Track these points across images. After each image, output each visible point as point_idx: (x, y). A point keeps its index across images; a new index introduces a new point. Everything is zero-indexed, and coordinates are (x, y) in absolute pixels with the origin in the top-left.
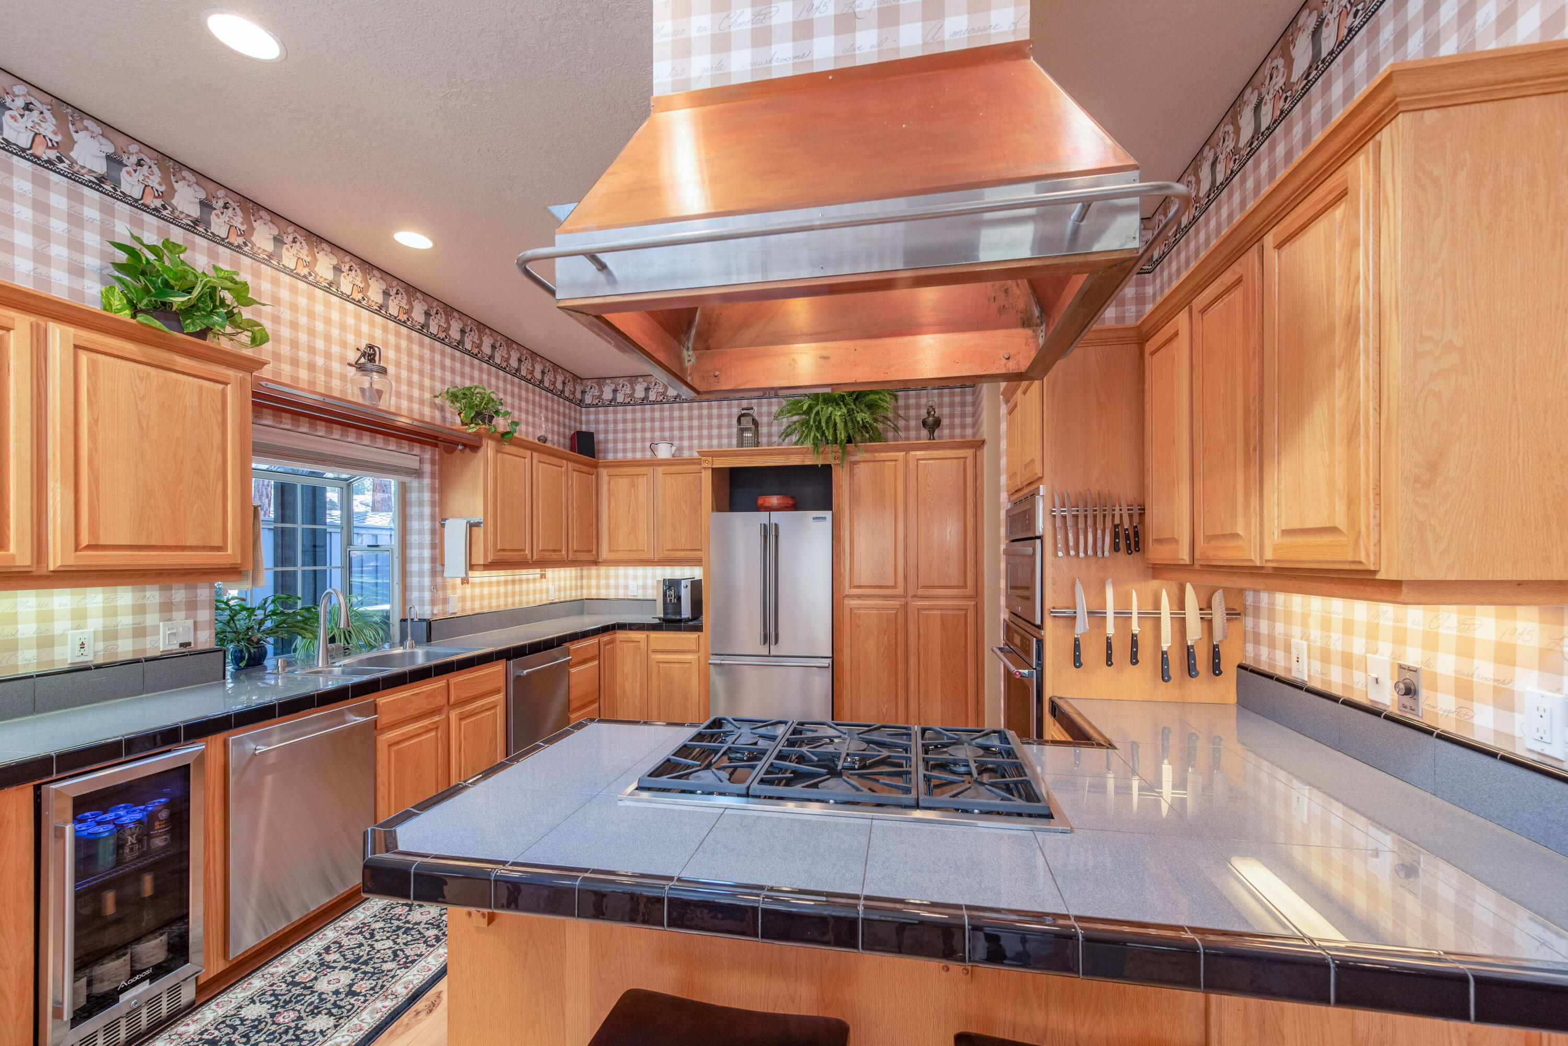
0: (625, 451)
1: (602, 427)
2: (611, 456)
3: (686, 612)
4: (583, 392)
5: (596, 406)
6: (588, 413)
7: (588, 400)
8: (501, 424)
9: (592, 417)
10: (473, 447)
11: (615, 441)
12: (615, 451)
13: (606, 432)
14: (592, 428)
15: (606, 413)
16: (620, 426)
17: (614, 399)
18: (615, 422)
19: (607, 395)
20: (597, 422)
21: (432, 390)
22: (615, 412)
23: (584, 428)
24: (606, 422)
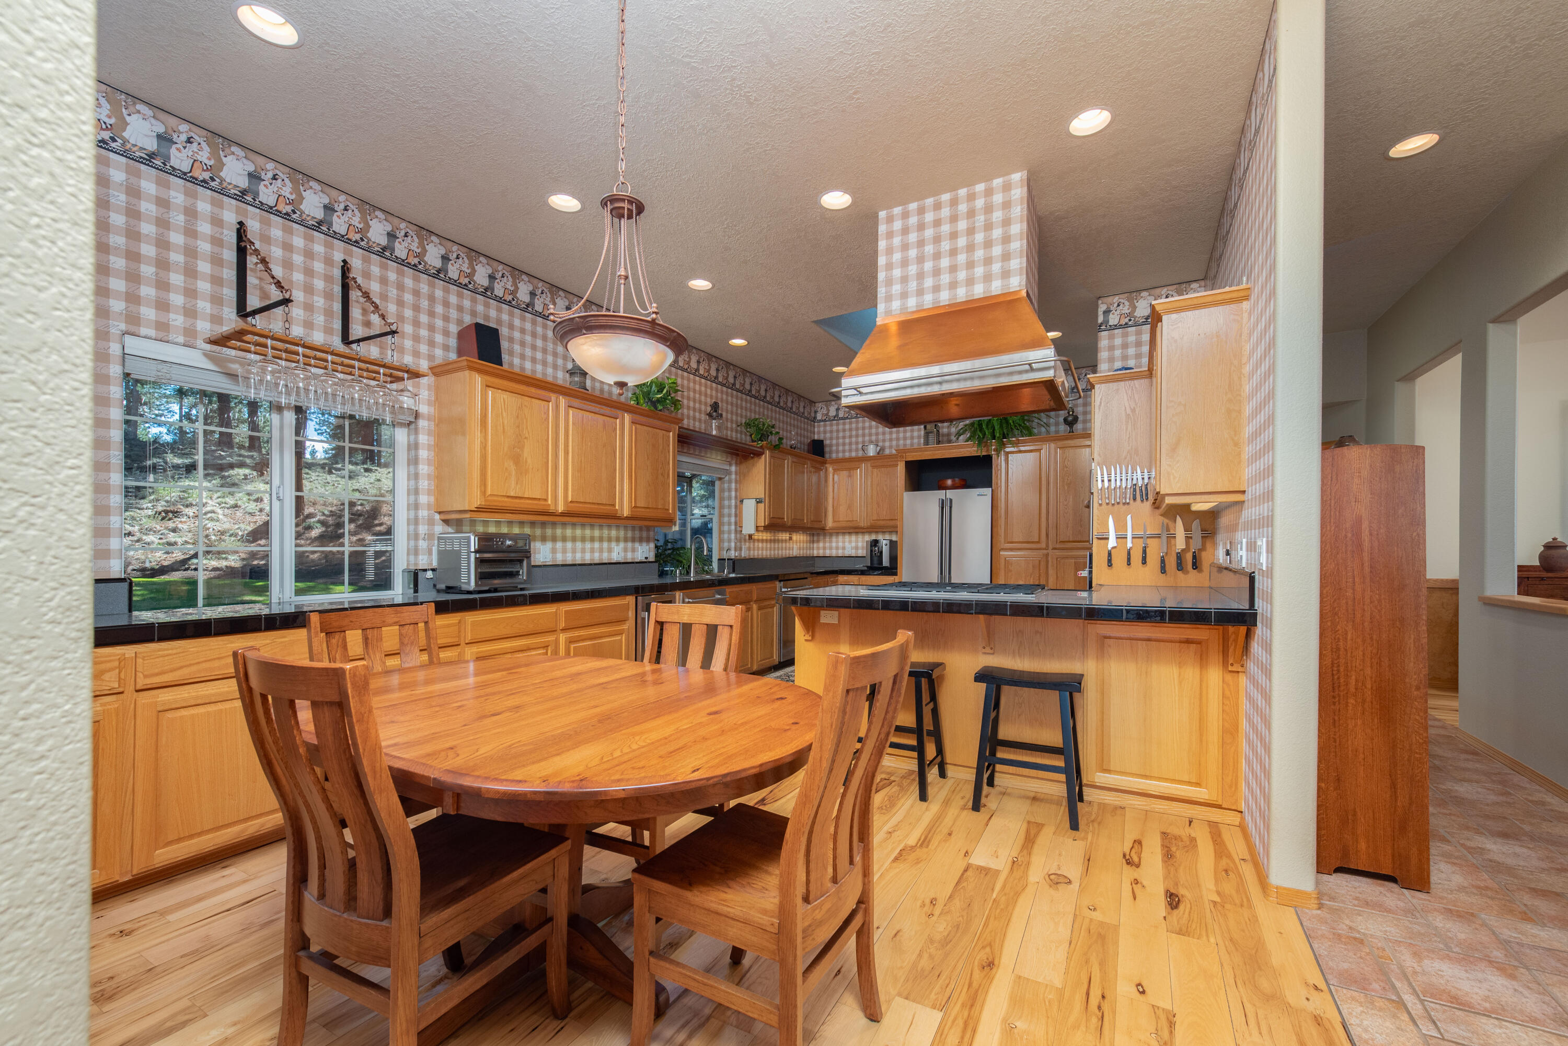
0: (844, 451)
1: (828, 435)
2: (834, 456)
3: (886, 562)
4: (816, 412)
5: (825, 421)
6: (819, 426)
7: (819, 417)
8: (774, 439)
9: (822, 429)
10: (759, 454)
11: (838, 445)
12: (837, 452)
13: (831, 439)
14: (822, 438)
15: (831, 425)
16: (841, 434)
17: (837, 415)
18: (838, 431)
19: (832, 413)
20: (825, 432)
21: (737, 422)
22: (838, 425)
23: (816, 437)
24: (831, 432)
